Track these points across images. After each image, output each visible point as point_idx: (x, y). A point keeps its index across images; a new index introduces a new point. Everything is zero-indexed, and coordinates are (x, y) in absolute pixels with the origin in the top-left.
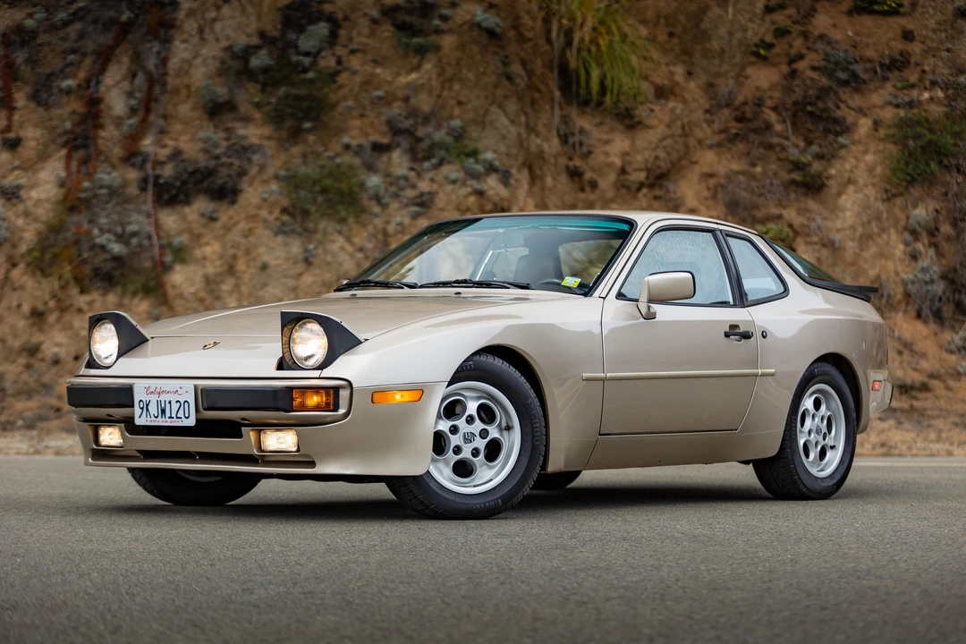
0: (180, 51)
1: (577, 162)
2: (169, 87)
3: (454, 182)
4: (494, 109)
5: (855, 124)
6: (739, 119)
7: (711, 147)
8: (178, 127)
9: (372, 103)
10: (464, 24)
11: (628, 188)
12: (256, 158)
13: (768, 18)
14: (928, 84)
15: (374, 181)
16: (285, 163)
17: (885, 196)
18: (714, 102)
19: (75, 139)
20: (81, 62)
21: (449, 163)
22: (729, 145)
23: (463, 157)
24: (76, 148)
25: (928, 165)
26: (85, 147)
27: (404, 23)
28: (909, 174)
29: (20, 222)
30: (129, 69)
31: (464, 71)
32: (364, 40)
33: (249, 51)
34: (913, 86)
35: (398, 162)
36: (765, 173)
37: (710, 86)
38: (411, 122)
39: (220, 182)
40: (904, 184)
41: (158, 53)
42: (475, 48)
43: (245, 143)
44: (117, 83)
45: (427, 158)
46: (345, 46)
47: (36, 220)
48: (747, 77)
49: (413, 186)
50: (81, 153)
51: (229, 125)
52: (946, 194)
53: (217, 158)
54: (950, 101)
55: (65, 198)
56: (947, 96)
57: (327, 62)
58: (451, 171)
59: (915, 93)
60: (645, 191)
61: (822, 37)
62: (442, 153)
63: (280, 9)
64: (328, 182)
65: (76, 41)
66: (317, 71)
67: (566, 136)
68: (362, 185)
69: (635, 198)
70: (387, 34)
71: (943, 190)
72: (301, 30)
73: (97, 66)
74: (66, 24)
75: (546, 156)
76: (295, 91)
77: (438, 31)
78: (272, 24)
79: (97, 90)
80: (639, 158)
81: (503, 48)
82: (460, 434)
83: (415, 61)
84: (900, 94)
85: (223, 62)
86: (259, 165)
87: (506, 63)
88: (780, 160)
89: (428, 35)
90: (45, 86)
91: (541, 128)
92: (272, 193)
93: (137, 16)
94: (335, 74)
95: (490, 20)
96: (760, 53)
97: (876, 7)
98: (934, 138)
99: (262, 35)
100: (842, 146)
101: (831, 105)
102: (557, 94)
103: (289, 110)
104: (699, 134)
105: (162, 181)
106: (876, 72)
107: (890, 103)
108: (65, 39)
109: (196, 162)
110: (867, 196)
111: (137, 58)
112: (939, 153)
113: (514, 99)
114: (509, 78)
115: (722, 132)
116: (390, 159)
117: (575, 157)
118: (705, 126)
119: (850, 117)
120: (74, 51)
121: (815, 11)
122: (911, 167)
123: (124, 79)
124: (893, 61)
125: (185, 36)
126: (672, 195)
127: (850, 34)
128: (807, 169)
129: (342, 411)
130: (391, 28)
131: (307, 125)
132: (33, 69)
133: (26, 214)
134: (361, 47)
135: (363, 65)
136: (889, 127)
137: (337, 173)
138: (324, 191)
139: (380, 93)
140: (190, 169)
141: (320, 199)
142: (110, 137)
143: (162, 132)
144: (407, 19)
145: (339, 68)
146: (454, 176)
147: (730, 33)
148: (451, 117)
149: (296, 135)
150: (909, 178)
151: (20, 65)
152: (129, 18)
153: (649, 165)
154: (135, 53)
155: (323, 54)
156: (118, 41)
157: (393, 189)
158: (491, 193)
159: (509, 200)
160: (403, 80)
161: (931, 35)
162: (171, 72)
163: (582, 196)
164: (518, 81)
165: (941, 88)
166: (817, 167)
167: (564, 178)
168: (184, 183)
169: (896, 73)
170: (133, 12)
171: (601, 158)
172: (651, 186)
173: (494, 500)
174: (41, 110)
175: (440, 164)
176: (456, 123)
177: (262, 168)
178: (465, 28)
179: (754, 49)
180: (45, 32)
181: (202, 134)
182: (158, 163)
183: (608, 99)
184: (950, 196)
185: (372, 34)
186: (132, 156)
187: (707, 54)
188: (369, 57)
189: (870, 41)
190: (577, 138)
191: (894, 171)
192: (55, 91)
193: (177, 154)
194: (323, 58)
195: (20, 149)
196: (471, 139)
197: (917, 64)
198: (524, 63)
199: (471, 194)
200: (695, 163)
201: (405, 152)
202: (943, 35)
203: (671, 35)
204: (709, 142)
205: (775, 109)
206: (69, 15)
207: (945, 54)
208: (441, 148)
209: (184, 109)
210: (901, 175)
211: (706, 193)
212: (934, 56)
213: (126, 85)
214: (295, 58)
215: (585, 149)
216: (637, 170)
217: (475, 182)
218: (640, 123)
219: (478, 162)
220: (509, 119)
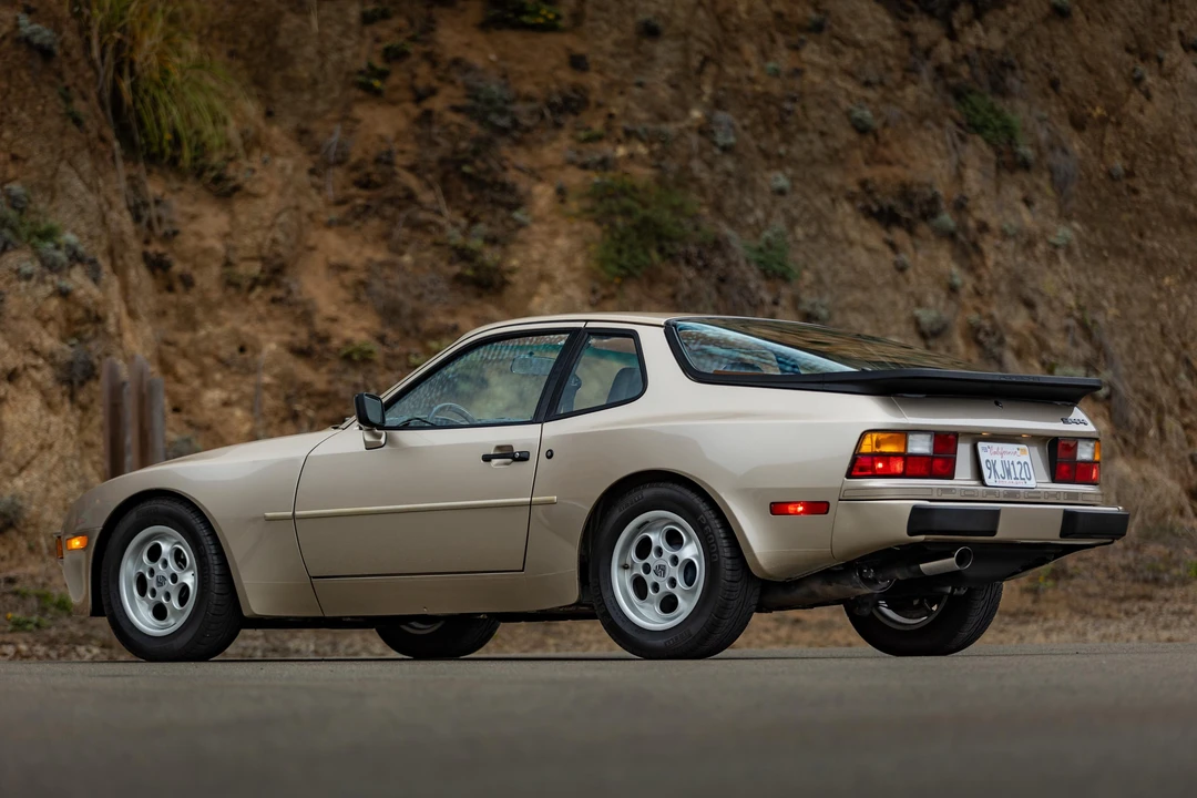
1: (155, 248)
3: (28, 277)
4: (63, 167)
5: (529, 193)
6: (365, 184)
7: (329, 225)
10: (3, 38)
11: (237, 285)
13: (368, 31)
14: (620, 134)
17: (593, 299)
18: (316, 157)
21: (16, 248)
22: (357, 223)
23: (35, 240)
25: (646, 252)
28: (621, 267)
31: (15, 110)
34: (599, 138)
36: (417, 264)
37: (302, 134)
40: (617, 281)
42: (25, 76)
48: (357, 121)
52: (673, 296)
54: (657, 161)
56: (652, 154)
58: (21, 260)
59: (606, 148)
60: (259, 290)
61: (456, 62)
62: (5, 233)
67: (138, 208)
69: (248, 300)
71: (670, 290)
75: (125, 238)
80: (248, 241)
81: (60, 75)
84: (583, 148)
87: (68, 100)
88: (435, 244)
95: (42, 33)
96: (369, 86)
97: (525, 19)
98: (648, 212)
100: (521, 225)
101: (494, 164)
102: (116, 144)
104: (308, 207)
106: (542, 116)
107: (571, 162)
110: (570, 298)
112: (660, 237)
113: (86, 152)
114: (77, 122)
115: (340, 203)
117: (154, 240)
118: (313, 192)
119: (523, 184)
121: (434, 22)
122: (625, 256)
124: (567, 100)
126: (299, 298)
127: (493, 57)
128: (479, 259)
136: (581, 197)
146: (27, 267)
147: (322, 54)
150: (623, 272)
153: (265, 252)
158: (81, 293)
161: (611, 62)
163: (171, 297)
164: (88, 124)
165: (641, 140)
166: (491, 256)
167: (143, 271)
169: (572, 119)
171: (193, 241)
172: (266, 284)
176: (16, 188)
178: (7, 44)
179: (361, 79)
183: (187, 154)
184: (679, 299)
187: (291, 85)
189: (523, 68)
190: (153, 211)
191: (603, 262)
196: (36, 212)
197: (599, 105)
199: (52, 295)
200: (312, 249)
202: (626, 63)
203: (232, 54)
204: (325, 218)
205: (412, 169)
207: (637, 91)
208: (3, 226)
210: (613, 268)
211: (342, 294)
212: (622, 93)
215: (166, 228)
216: (245, 259)
217: (55, 278)
218: (237, 188)
219: (58, 247)
220: (84, 182)
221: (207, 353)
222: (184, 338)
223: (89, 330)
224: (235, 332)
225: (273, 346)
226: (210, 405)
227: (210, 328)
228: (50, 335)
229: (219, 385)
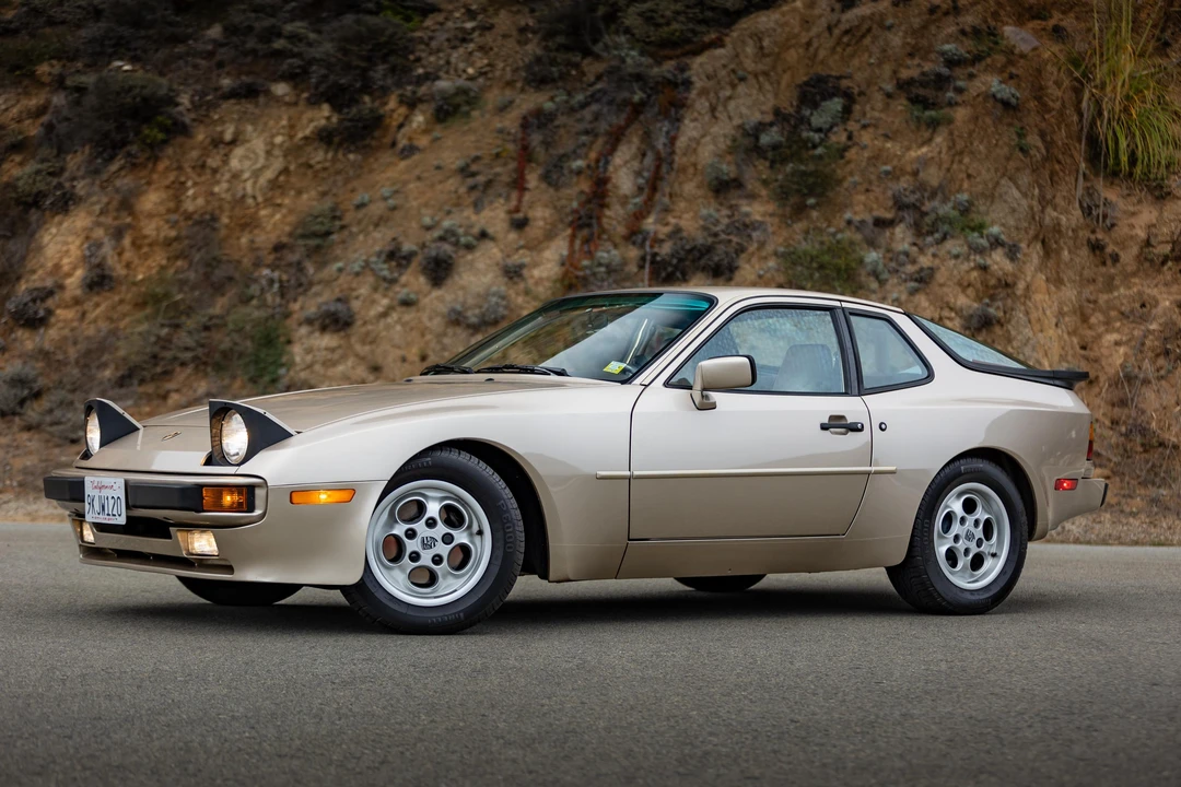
0: (690, 129)
1: (1100, 236)
2: (675, 166)
3: (957, 257)
4: (1004, 181)
8: (682, 205)
9: (879, 178)
10: (978, 95)
11: (1152, 261)
12: (755, 235)
15: (872, 256)
16: (785, 240)
19: (580, 218)
20: (592, 143)
21: (952, 237)
23: (967, 230)
24: (581, 227)
26: (589, 225)
27: (917, 96)
29: (520, 300)
30: (639, 149)
31: (976, 144)
32: (876, 114)
33: (761, 127)
35: (902, 237)
38: (918, 195)
39: (716, 259)
41: (667, 133)
42: (988, 120)
43: (747, 221)
44: (626, 162)
45: (931, 233)
46: (858, 121)
47: (535, 298)
49: (914, 262)
50: (585, 232)
51: (733, 202)
53: (716, 235)
55: (565, 274)
57: (838, 137)
58: (954, 246)
60: (1170, 263)
62: (946, 227)
63: (800, 86)
64: (826, 258)
65: (591, 122)
66: (826, 147)
67: (1090, 208)
68: (861, 261)
69: (1159, 271)
70: (900, 108)
72: (815, 106)
73: (608, 147)
74: (584, 105)
75: (1063, 229)
76: (803, 168)
77: (951, 104)
78: (788, 102)
79: (606, 169)
80: (1165, 230)
81: (1020, 120)
82: (418, 540)
83: (927, 135)
85: (734, 140)
86: (759, 242)
87: (1021, 135)
89: (941, 108)
90: (555, 166)
91: (1059, 201)
92: (769, 269)
93: (649, 96)
94: (846, 149)
95: (1006, 91)
99: (777, 112)
102: (1083, 165)
103: (795, 187)
105: (658, 259)
108: (579, 121)
109: (694, 240)
111: (647, 137)
113: (1028, 171)
114: (1024, 150)
116: (893, 234)
117: (1098, 230)
120: (587, 132)
123: (634, 158)
125: (696, 114)
129: (258, 512)
130: (905, 102)
131: (811, 201)
132: (547, 150)
133: (527, 292)
134: (873, 122)
135: (872, 140)
137: (837, 249)
138: (821, 267)
139: (888, 168)
140: (688, 247)
141: (817, 275)
142: (615, 217)
143: (667, 210)
144: (921, 92)
145: (850, 143)
146: (955, 251)
148: (960, 190)
149: (800, 211)
151: (535, 148)
152: (641, 99)
153: (1175, 238)
154: (645, 133)
155: (835, 129)
156: (630, 122)
157: (893, 264)
158: (995, 267)
159: (1014, 275)
160: (913, 154)
162: (678, 151)
163: (1102, 270)
164: (1032, 152)
167: (1085, 251)
168: (681, 260)
170: (645, 92)
171: (1126, 230)
173: (455, 614)
174: (551, 190)
175: (944, 238)
176: (964, 197)
177: (762, 245)
178: (981, 99)
180: (563, 114)
181: (704, 212)
182: (658, 241)
183: (1138, 170)
185: (886, 107)
186: (634, 234)
188: (881, 131)
190: (1101, 210)
192: (566, 172)
193: (678, 230)
194: (836, 133)
195: (527, 229)
196: (979, 213)
198: (1042, 135)
199: (973, 269)
201: (909, 227)
206: (586, 98)
208: (944, 223)
209: (689, 188)
213: (636, 165)
214: (805, 134)
215: (1108, 222)
216: (1162, 242)
217: (978, 257)
218: (1169, 194)
219: (982, 237)
220: (1020, 191)
221: (1114, 308)
222: (1103, 298)
223: (1002, 293)
224: (1140, 293)
225: (1167, 303)
226: (1106, 344)
227: (1122, 290)
228: (967, 296)
229: (1118, 331)
